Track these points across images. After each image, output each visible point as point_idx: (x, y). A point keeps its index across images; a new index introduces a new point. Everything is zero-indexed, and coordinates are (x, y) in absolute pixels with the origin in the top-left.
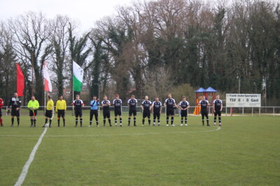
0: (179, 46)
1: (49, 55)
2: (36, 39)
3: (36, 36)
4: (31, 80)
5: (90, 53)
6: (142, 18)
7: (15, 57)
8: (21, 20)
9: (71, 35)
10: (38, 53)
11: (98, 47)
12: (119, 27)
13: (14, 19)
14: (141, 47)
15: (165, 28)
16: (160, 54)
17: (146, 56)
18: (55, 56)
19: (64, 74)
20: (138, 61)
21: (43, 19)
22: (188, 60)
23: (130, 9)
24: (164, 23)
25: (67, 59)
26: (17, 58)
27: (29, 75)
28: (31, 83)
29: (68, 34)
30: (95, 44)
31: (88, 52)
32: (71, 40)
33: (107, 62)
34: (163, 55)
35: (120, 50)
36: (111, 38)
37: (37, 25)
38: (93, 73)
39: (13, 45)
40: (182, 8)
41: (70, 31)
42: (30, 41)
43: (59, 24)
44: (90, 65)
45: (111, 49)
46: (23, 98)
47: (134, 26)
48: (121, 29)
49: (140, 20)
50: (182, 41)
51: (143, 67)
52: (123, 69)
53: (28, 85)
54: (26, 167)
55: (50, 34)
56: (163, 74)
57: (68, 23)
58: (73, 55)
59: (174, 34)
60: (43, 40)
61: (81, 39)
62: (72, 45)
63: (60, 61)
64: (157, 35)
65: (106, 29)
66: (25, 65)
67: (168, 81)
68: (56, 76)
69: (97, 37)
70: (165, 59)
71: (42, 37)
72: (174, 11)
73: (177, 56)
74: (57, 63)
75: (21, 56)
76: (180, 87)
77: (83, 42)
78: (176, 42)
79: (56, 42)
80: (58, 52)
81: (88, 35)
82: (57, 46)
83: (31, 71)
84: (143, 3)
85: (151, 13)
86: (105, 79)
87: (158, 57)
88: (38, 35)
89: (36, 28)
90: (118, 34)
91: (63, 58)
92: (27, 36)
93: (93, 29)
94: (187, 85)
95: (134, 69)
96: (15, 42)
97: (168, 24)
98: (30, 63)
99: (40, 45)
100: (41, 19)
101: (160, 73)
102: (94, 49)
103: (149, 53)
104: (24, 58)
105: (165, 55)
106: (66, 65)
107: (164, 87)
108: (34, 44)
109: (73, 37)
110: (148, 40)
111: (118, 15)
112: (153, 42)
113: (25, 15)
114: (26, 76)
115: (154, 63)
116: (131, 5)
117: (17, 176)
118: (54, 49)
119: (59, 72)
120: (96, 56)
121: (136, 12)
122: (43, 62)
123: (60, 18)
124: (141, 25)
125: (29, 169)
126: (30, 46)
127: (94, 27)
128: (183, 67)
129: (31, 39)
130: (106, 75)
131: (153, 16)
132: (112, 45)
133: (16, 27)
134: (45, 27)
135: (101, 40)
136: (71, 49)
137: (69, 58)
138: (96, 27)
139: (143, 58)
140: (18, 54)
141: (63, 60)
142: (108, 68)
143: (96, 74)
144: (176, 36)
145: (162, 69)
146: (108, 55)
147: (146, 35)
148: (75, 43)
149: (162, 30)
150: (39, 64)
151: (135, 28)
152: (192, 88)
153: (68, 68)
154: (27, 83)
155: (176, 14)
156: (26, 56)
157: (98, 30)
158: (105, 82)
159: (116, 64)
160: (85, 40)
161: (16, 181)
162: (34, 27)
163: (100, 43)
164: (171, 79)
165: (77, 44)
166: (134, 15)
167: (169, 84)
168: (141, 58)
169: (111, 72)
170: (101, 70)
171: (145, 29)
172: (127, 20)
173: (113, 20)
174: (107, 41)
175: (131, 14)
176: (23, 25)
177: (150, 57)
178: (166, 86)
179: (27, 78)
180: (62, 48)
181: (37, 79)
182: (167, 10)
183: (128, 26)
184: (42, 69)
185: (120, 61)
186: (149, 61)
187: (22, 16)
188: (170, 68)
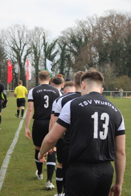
0: (121, 49)
1: (30, 55)
2: (21, 44)
3: (20, 41)
4: (17, 72)
5: (58, 53)
6: (95, 29)
7: (6, 56)
8: (10, 31)
9: (44, 41)
10: (22, 54)
11: (63, 49)
12: (78, 35)
13: (5, 29)
14: (94, 49)
15: (110, 36)
16: (107, 54)
17: (97, 56)
18: (33, 55)
19: (40, 68)
20: (91, 59)
21: (25, 29)
22: (127, 59)
23: (86, 22)
24: (110, 32)
25: (42, 58)
26: (7, 57)
27: (15, 69)
28: (17, 74)
29: (43, 40)
30: (61, 47)
31: (56, 53)
32: (45, 44)
33: (69, 60)
34: (109, 55)
35: (79, 52)
36: (73, 43)
37: (21, 34)
38: (60, 68)
39: (5, 48)
40: (122, 21)
41: (44, 38)
42: (16, 45)
43: (37, 33)
44: (58, 62)
45: (72, 51)
46: (11, 85)
47: (89, 34)
48: (79, 37)
49: (93, 30)
50: (123, 45)
51: (95, 64)
52: (81, 65)
53: (15, 75)
54: (18, 133)
55: (30, 40)
56: (109, 68)
57: (42, 33)
58: (46, 55)
59: (117, 40)
60: (25, 44)
61: (52, 44)
62: (45, 48)
63: (37, 59)
64: (105, 41)
65: (69, 36)
66: (13, 62)
67: (113, 74)
68: (34, 69)
69: (63, 42)
70: (110, 58)
71: (25, 43)
72: (117, 24)
73: (119, 56)
74: (35, 60)
75: (10, 55)
76: (121, 78)
77: (53, 46)
78: (118, 46)
79: (34, 46)
80: (35, 53)
81: (56, 41)
82: (35, 48)
83: (17, 66)
84: (95, 18)
85: (101, 25)
86: (68, 72)
87: (105, 56)
88: (22, 41)
89: (21, 36)
90: (77, 40)
91: (39, 57)
92: (14, 42)
93: (60, 37)
94: (126, 77)
95: (89, 65)
96: (6, 45)
97: (113, 33)
98: (16, 60)
99: (23, 48)
100: (24, 30)
101: (107, 68)
102: (60, 51)
103: (99, 54)
104: (12, 57)
105: (111, 55)
106: (41, 62)
107: (109, 78)
108: (19, 47)
109: (46, 42)
110: (98, 44)
111: (77, 26)
112: (102, 46)
113: (13, 27)
114: (14, 70)
115: (102, 61)
116: (86, 20)
117: (12, 139)
118: (33, 51)
119: (36, 66)
120: (62, 55)
121: (90, 25)
122: (25, 59)
123: (37, 29)
124: (93, 34)
125: (19, 135)
126: (16, 48)
127: (60, 35)
128: (123, 64)
129: (17, 43)
130: (69, 69)
131: (102, 27)
132: (73, 48)
133: (7, 35)
134: (27, 35)
135: (66, 44)
136: (45, 50)
137: (44, 57)
138: (62, 35)
139: (95, 57)
140: (8, 54)
141: (39, 58)
142: (70, 64)
143: (62, 68)
144: (119, 41)
145: (108, 65)
146: (70, 55)
147: (97, 41)
148: (48, 46)
149: (108, 37)
150: (22, 61)
151: (89, 36)
152: (129, 78)
153: (42, 64)
154: (14, 74)
155: (118, 26)
156: (14, 56)
157: (63, 38)
158: (68, 74)
159: (76, 61)
160: (55, 44)
161: (12, 142)
162: (19, 35)
163: (65, 46)
164: (114, 72)
165: (49, 47)
166: (89, 27)
167: (113, 76)
168: (94, 57)
169: (72, 67)
170: (65, 65)
171: (97, 36)
172: (84, 31)
173: (74, 30)
174: (70, 45)
175: (87, 26)
176: (11, 34)
177: (99, 56)
178: (111, 77)
179: (14, 71)
180: (38, 50)
181: (21, 71)
182: (112, 23)
183: (85, 34)
184: (24, 64)
185: (79, 59)
186: (99, 59)
187: (11, 27)
188: (114, 64)
